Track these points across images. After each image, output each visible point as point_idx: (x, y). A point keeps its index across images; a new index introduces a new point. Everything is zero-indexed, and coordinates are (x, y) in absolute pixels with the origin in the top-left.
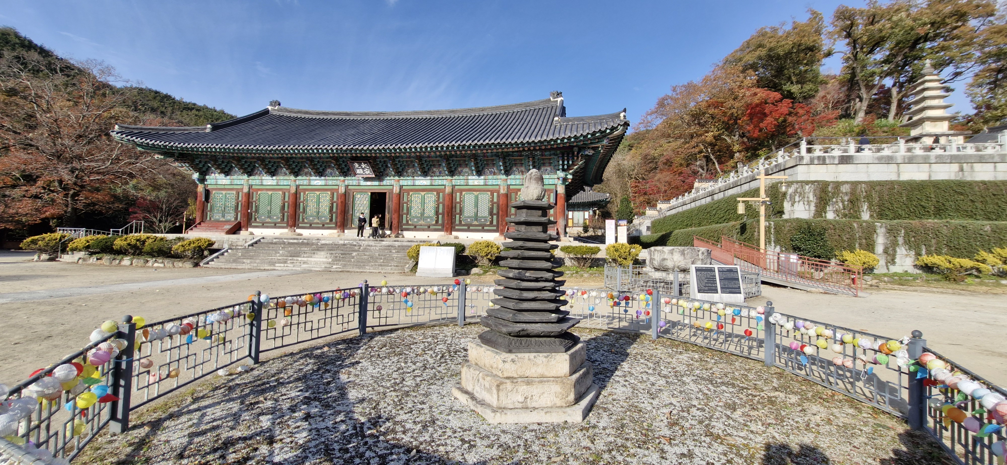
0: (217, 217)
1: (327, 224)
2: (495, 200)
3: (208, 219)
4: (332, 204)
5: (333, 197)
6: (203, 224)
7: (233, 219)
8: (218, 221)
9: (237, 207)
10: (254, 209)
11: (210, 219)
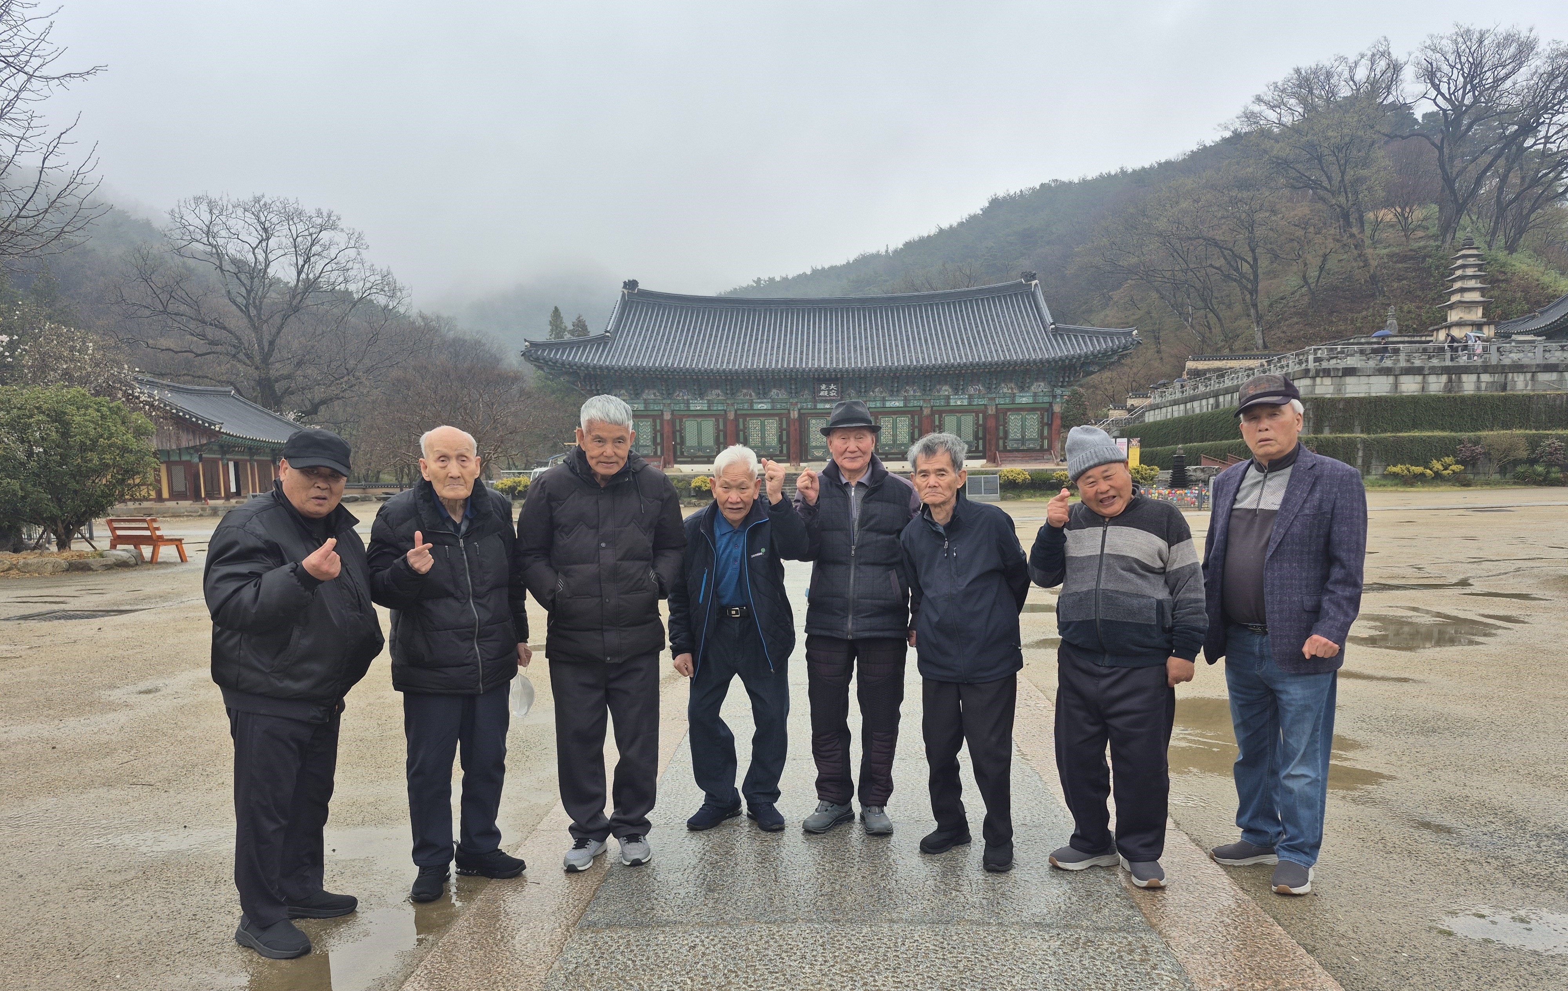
1: (777, 456)
2: (981, 422)
4: (781, 432)
5: (781, 424)
7: (651, 454)
10: (678, 440)
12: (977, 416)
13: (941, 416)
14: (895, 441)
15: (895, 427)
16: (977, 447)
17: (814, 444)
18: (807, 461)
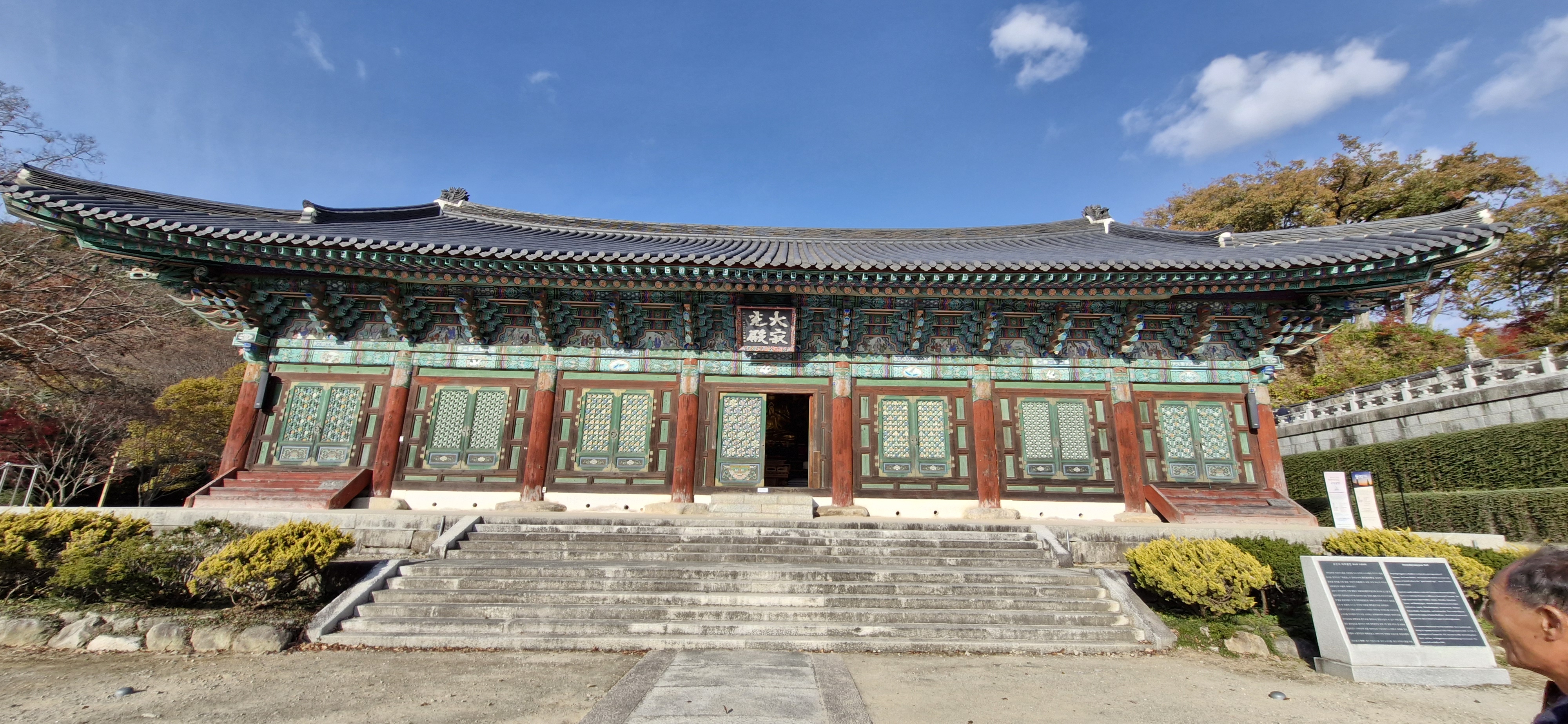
0: (294, 457)
1: (642, 476)
2: (1102, 418)
3: (262, 460)
4: (658, 423)
5: (660, 405)
6: (242, 477)
7: (346, 464)
8: (295, 468)
9: (362, 427)
10: (416, 434)
11: (269, 460)
12: (1092, 405)
13: (1012, 404)
14: (914, 451)
15: (913, 422)
16: (1101, 472)
17: (730, 452)
18: (711, 490)
